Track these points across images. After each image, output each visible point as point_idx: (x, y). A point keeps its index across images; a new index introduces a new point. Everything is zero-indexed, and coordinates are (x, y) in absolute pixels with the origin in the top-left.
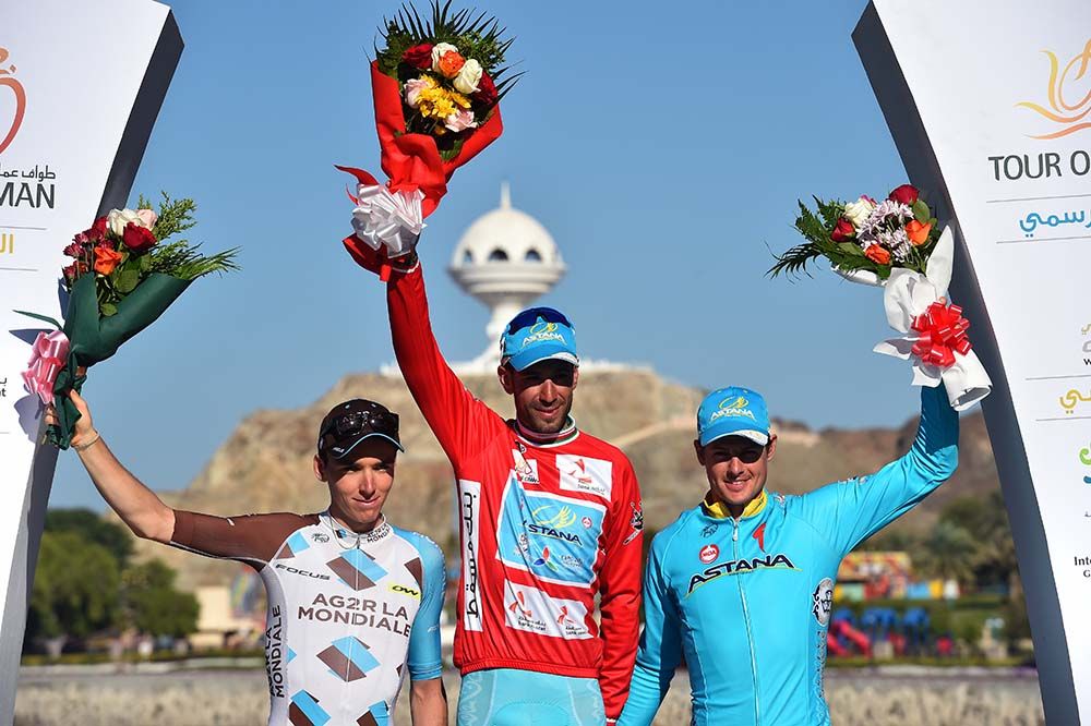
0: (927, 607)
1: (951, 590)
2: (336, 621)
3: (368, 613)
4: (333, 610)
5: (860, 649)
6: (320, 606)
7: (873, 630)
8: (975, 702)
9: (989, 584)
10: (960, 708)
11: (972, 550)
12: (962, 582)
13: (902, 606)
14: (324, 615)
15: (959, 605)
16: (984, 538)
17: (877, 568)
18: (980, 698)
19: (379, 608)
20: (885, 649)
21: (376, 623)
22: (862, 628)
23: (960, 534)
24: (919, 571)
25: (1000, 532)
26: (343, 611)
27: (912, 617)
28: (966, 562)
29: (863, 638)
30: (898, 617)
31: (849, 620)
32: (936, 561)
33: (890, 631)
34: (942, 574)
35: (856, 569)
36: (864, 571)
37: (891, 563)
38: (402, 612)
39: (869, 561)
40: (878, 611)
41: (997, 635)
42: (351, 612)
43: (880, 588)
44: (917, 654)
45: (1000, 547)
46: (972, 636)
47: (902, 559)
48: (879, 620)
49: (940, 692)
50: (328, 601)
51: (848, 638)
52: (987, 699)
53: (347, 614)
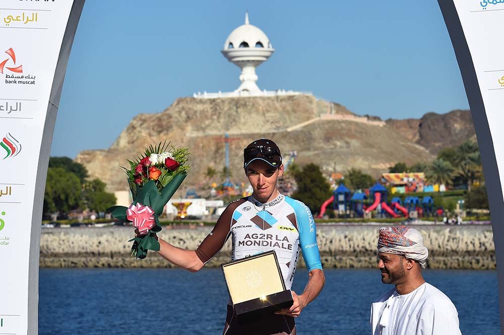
0: (432, 195)
1: (443, 188)
2: (254, 245)
3: (269, 240)
4: (253, 240)
5: (403, 214)
6: (248, 239)
7: (409, 206)
8: (453, 235)
9: (459, 185)
10: (446, 238)
11: (452, 171)
12: (447, 185)
13: (421, 196)
14: (249, 243)
15: (446, 195)
16: (457, 166)
17: (411, 179)
18: (456, 234)
19: (274, 238)
20: (414, 214)
21: (273, 245)
22: (404, 205)
23: (446, 164)
24: (429, 180)
25: (463, 163)
26: (257, 240)
27: (426, 200)
28: (449, 176)
29: (405, 210)
30: (420, 200)
31: (399, 202)
32: (436, 176)
33: (417, 206)
34: (439, 181)
35: (402, 180)
36: (405, 181)
37: (417, 177)
38: (286, 239)
39: (408, 177)
40: (411, 198)
41: (462, 207)
42: (261, 240)
43: (413, 188)
44: (428, 216)
45: (463, 170)
46: (451, 208)
47: (421, 175)
48: (412, 201)
49: (438, 232)
50: (251, 237)
51: (398, 210)
52: (458, 234)
53: (260, 241)
